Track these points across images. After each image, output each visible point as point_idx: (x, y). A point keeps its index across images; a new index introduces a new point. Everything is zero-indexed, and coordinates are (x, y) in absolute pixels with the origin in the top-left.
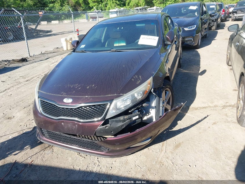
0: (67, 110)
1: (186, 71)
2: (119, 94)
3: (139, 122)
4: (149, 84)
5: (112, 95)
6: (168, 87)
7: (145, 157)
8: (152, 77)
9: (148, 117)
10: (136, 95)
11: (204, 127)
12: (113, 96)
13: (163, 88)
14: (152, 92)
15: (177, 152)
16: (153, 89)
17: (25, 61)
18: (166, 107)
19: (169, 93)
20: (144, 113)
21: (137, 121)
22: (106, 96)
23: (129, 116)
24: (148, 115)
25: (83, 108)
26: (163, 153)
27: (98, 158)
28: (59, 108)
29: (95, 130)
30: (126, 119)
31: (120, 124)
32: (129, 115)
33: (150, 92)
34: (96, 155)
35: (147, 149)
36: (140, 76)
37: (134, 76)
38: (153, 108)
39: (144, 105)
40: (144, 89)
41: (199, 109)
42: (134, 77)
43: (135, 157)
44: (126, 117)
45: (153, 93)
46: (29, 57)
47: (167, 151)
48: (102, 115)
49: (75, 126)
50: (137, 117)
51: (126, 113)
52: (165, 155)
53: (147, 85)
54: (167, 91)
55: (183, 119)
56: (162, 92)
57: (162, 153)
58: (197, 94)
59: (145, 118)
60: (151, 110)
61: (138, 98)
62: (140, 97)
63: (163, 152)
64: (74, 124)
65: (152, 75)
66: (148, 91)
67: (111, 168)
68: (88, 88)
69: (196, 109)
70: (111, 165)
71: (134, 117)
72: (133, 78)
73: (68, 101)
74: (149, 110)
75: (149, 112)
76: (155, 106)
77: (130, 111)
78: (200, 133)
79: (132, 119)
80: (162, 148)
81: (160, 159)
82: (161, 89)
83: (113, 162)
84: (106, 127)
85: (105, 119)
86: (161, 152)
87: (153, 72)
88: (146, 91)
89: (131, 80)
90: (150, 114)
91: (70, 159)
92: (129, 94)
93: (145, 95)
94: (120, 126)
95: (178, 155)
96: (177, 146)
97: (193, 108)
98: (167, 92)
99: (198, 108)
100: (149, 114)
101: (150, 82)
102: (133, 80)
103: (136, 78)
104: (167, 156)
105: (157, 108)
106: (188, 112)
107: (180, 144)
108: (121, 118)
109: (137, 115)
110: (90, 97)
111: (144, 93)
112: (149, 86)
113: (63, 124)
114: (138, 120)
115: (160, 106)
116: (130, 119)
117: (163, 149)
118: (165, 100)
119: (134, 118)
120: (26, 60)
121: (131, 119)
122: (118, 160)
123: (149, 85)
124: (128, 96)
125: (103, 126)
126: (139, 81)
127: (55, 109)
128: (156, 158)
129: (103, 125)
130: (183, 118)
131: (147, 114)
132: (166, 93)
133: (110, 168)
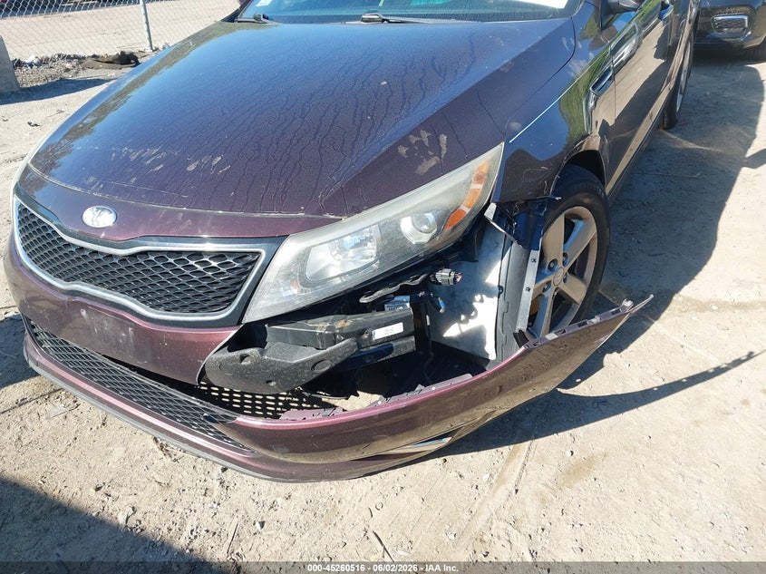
0: (107, 262)
1: (691, 145)
2: (320, 212)
3: (403, 352)
4: (479, 179)
5: (284, 215)
6: (587, 201)
7: (417, 501)
8: (501, 147)
9: (466, 328)
10: (407, 226)
11: (718, 399)
12: (291, 218)
13: (552, 204)
14: (487, 220)
15: (566, 499)
16: (493, 207)
17: (130, 63)
18: (564, 287)
19: (585, 230)
20: (441, 311)
21: (397, 347)
22: (258, 215)
23: (359, 323)
24: (466, 321)
25: (152, 258)
26: (502, 493)
27: (224, 470)
28: (69, 245)
29: (200, 364)
30: (341, 334)
31: (309, 354)
32: (361, 318)
33: (479, 220)
34: (216, 459)
35: (439, 461)
36: (443, 138)
37: (410, 133)
38: (488, 291)
39: (443, 275)
40: (446, 202)
41: (714, 308)
42: (411, 136)
43: (377, 489)
44: (344, 323)
45: (494, 224)
46: (149, 50)
47: (523, 489)
48: (230, 301)
49: (127, 333)
50: (398, 328)
51: (345, 302)
52: (508, 505)
53: (467, 183)
54: (580, 218)
55: (633, 347)
56: (546, 224)
57: (499, 492)
58: (718, 243)
59: (453, 331)
60: (482, 301)
61: (414, 243)
62: (425, 238)
63: (502, 489)
64: (124, 323)
65: (505, 135)
66: (467, 211)
67: (262, 524)
68: (192, 168)
69: (702, 307)
70: (266, 508)
71: (379, 327)
72: (404, 141)
73: (99, 218)
74: (473, 300)
75: (473, 309)
76: (500, 287)
77: (364, 300)
78: (697, 423)
79: (371, 336)
80: (503, 470)
81: (480, 523)
82: (541, 209)
83: (279, 501)
84: (243, 358)
85: (239, 323)
86: (498, 487)
87: (515, 125)
88: (456, 209)
89: (392, 151)
90: (473, 318)
91: (119, 452)
92: (372, 219)
93: (448, 229)
94: (303, 363)
95: (570, 517)
96: (577, 470)
97: (688, 299)
98: (579, 225)
99: (710, 302)
100: (469, 317)
101: (485, 170)
102: (403, 150)
103: (421, 143)
104: (518, 514)
105: (508, 293)
106: (664, 315)
107: (590, 462)
108: (320, 326)
109: (396, 322)
110: (184, 212)
111: (443, 220)
112: (475, 192)
113: (84, 313)
114: (399, 343)
115: (526, 285)
116: (361, 332)
117: (506, 474)
118: (561, 259)
119: (380, 334)
120: (136, 59)
121: (365, 336)
122: (301, 491)
123: (480, 186)
124: (357, 227)
125: (230, 350)
126: (433, 162)
127: (56, 247)
128: (466, 516)
129: (233, 345)
130: (633, 340)
131: (463, 317)
132: (569, 227)
133: (258, 525)
